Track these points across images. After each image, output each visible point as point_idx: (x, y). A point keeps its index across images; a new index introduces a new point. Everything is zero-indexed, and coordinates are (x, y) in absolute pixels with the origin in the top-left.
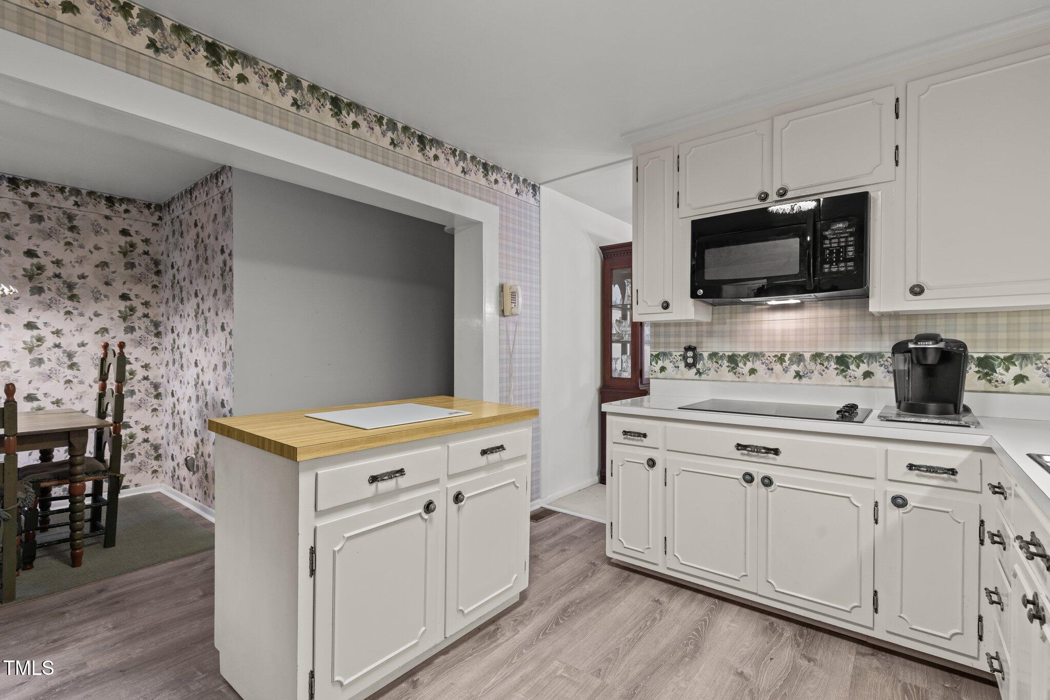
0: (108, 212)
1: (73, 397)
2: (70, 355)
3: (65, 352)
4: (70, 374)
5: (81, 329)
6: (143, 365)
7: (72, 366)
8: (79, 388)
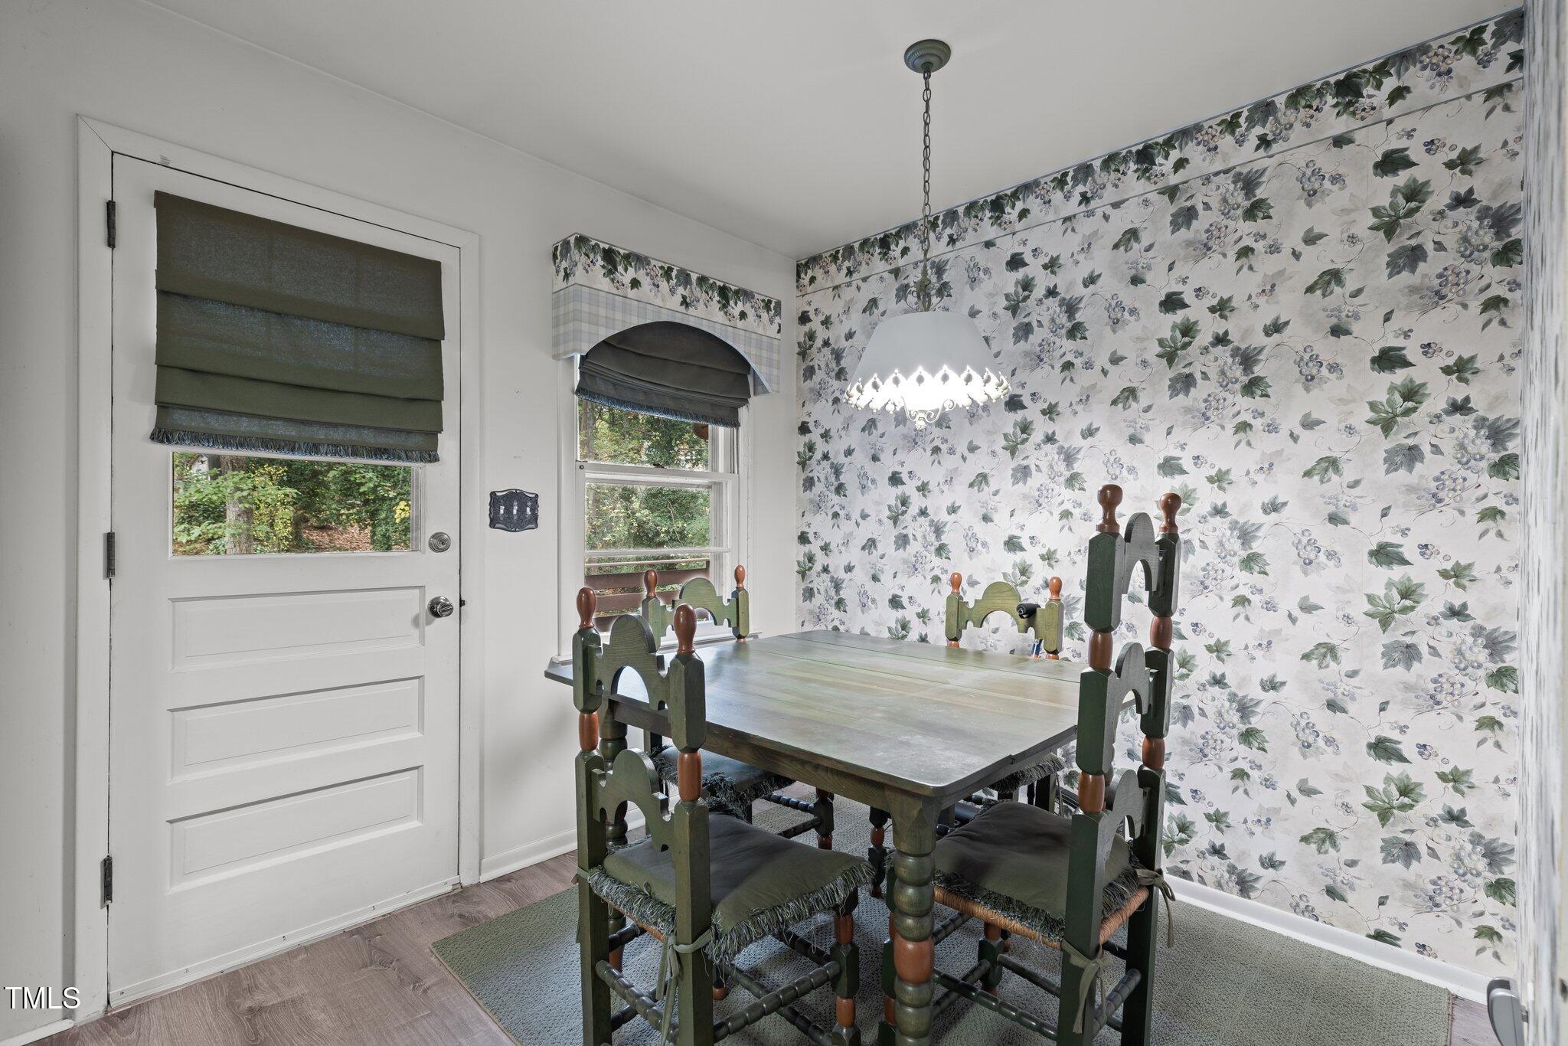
0: (1341, 125)
1: (1253, 643)
2: (1246, 535)
3: (1234, 525)
4: (1245, 581)
5: (1271, 465)
6: (1449, 568)
7: (1250, 562)
8: (1266, 621)
